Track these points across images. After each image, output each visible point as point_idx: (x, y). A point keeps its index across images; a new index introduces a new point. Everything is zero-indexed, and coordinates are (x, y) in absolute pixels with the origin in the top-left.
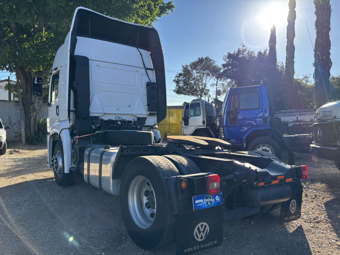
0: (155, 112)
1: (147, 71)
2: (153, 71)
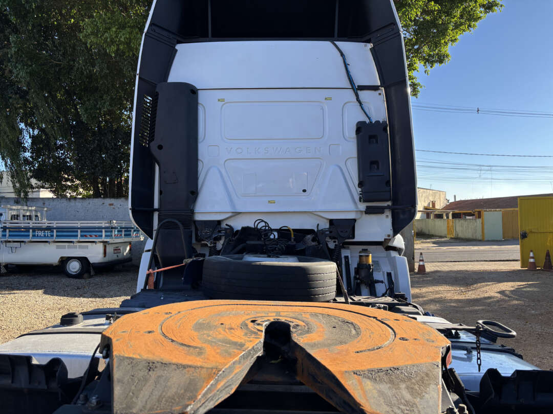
0: (385, 204)
1: (360, 93)
2: (379, 92)
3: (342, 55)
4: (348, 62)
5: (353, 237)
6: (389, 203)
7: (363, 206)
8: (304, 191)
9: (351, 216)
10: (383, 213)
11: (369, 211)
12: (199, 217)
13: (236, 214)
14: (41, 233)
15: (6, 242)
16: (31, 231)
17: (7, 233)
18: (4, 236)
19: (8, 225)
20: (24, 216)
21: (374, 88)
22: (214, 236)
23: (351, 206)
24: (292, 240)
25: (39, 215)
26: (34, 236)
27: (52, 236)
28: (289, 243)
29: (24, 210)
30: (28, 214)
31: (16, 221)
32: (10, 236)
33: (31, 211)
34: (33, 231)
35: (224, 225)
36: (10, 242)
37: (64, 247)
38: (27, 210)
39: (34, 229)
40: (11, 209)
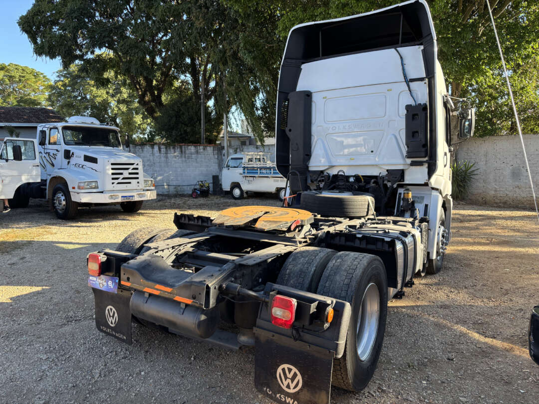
0: (424, 160)
1: (411, 84)
2: (425, 82)
3: (401, 58)
4: (404, 63)
5: (403, 181)
6: (426, 159)
7: (409, 161)
8: (372, 152)
9: (401, 167)
10: (422, 165)
11: (413, 164)
12: (311, 169)
13: (332, 167)
14: (264, 171)
15: (246, 177)
16: (259, 169)
17: (246, 171)
18: (244, 173)
19: (246, 166)
20: (256, 159)
21: (421, 79)
22: (319, 179)
23: (401, 161)
24: (363, 183)
25: (265, 158)
26: (260, 173)
27: (271, 173)
28: (360, 184)
29: (255, 155)
30: (258, 157)
31: (251, 163)
32: (247, 173)
33: (260, 155)
34: (260, 170)
35: (325, 174)
36: (247, 177)
37: (277, 181)
38: (258, 155)
39: (261, 168)
40: (248, 155)
